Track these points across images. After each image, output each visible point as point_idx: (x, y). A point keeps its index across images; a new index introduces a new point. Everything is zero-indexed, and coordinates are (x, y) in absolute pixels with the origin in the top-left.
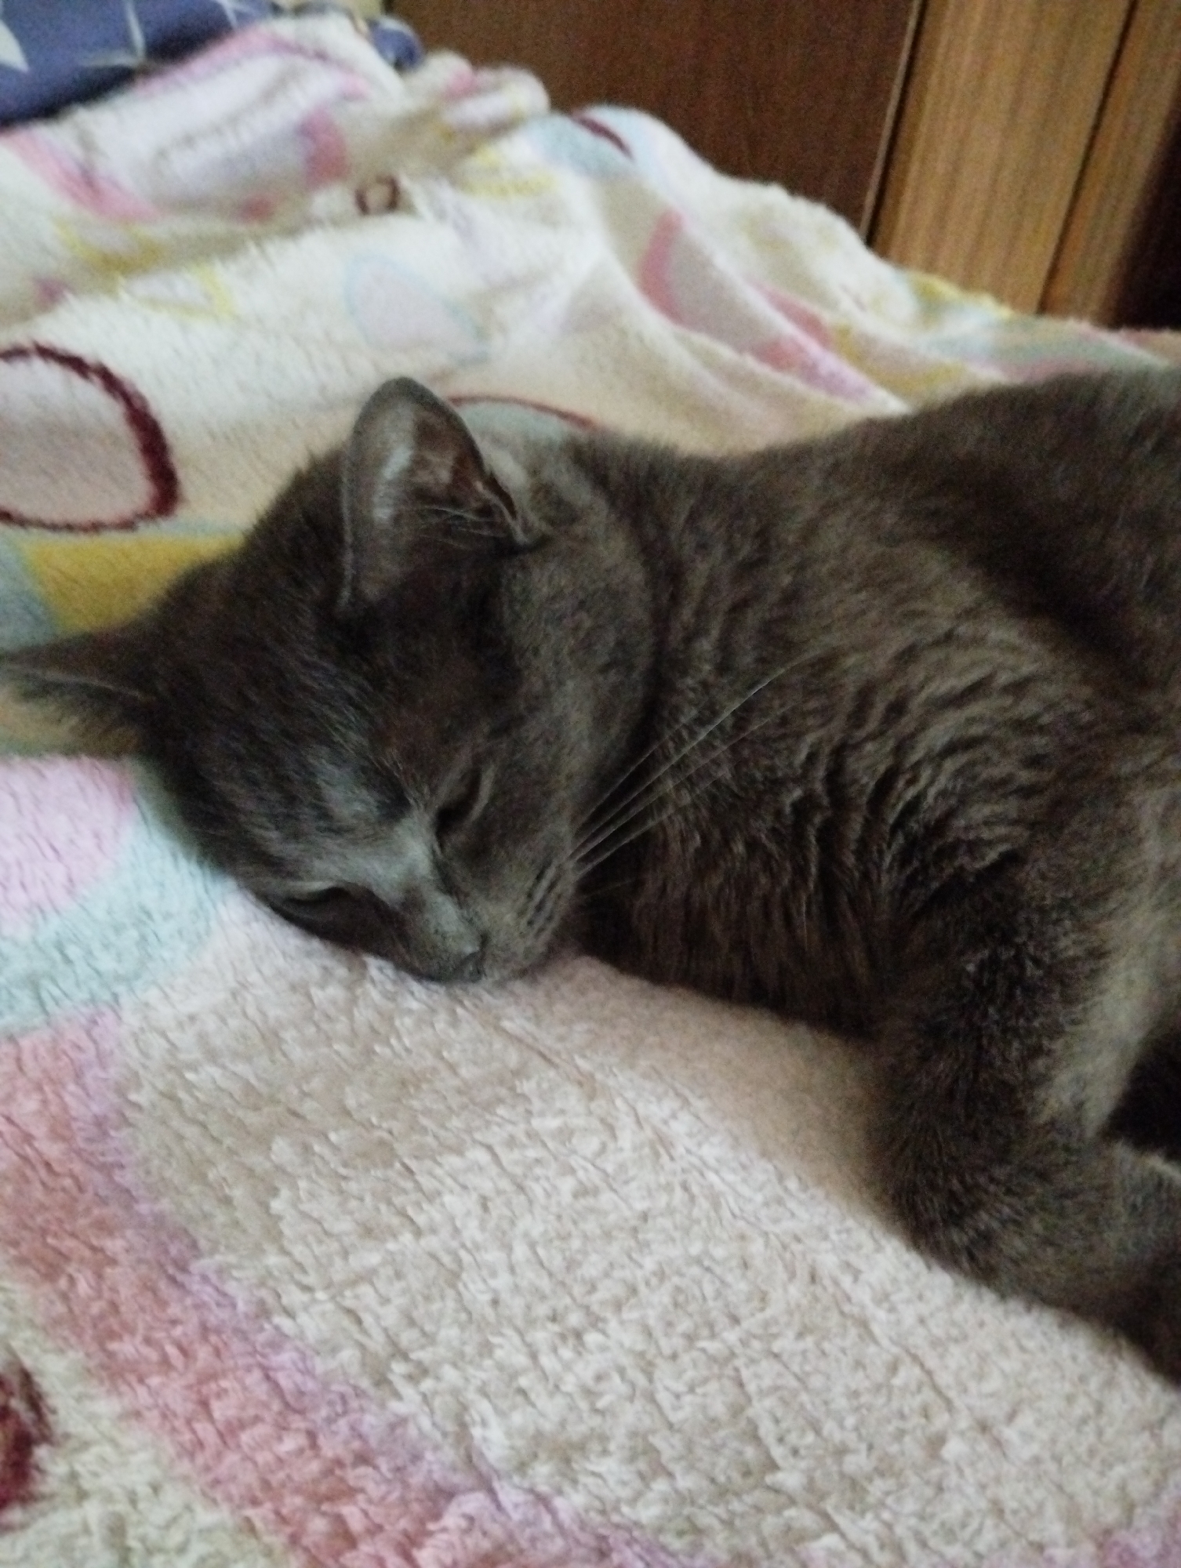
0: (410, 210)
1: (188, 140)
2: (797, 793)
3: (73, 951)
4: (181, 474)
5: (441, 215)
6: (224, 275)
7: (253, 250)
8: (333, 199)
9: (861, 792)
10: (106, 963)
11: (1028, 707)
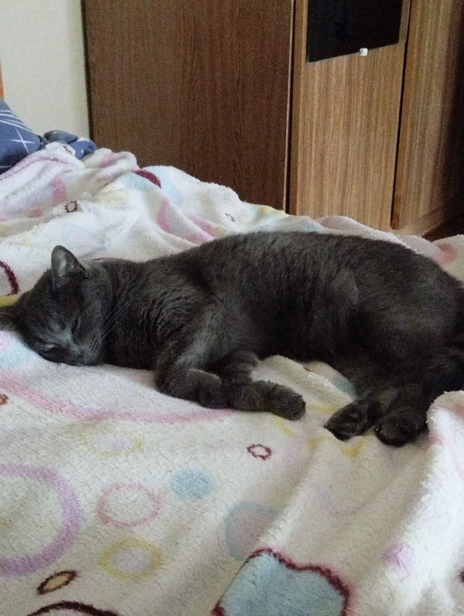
0: (81, 210)
1: (15, 193)
2: (141, 320)
3: (5, 359)
4: (19, 284)
5: (90, 210)
6: (28, 235)
7: (35, 227)
8: (59, 209)
9: (153, 319)
10: (11, 361)
11: (189, 301)
